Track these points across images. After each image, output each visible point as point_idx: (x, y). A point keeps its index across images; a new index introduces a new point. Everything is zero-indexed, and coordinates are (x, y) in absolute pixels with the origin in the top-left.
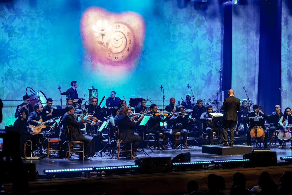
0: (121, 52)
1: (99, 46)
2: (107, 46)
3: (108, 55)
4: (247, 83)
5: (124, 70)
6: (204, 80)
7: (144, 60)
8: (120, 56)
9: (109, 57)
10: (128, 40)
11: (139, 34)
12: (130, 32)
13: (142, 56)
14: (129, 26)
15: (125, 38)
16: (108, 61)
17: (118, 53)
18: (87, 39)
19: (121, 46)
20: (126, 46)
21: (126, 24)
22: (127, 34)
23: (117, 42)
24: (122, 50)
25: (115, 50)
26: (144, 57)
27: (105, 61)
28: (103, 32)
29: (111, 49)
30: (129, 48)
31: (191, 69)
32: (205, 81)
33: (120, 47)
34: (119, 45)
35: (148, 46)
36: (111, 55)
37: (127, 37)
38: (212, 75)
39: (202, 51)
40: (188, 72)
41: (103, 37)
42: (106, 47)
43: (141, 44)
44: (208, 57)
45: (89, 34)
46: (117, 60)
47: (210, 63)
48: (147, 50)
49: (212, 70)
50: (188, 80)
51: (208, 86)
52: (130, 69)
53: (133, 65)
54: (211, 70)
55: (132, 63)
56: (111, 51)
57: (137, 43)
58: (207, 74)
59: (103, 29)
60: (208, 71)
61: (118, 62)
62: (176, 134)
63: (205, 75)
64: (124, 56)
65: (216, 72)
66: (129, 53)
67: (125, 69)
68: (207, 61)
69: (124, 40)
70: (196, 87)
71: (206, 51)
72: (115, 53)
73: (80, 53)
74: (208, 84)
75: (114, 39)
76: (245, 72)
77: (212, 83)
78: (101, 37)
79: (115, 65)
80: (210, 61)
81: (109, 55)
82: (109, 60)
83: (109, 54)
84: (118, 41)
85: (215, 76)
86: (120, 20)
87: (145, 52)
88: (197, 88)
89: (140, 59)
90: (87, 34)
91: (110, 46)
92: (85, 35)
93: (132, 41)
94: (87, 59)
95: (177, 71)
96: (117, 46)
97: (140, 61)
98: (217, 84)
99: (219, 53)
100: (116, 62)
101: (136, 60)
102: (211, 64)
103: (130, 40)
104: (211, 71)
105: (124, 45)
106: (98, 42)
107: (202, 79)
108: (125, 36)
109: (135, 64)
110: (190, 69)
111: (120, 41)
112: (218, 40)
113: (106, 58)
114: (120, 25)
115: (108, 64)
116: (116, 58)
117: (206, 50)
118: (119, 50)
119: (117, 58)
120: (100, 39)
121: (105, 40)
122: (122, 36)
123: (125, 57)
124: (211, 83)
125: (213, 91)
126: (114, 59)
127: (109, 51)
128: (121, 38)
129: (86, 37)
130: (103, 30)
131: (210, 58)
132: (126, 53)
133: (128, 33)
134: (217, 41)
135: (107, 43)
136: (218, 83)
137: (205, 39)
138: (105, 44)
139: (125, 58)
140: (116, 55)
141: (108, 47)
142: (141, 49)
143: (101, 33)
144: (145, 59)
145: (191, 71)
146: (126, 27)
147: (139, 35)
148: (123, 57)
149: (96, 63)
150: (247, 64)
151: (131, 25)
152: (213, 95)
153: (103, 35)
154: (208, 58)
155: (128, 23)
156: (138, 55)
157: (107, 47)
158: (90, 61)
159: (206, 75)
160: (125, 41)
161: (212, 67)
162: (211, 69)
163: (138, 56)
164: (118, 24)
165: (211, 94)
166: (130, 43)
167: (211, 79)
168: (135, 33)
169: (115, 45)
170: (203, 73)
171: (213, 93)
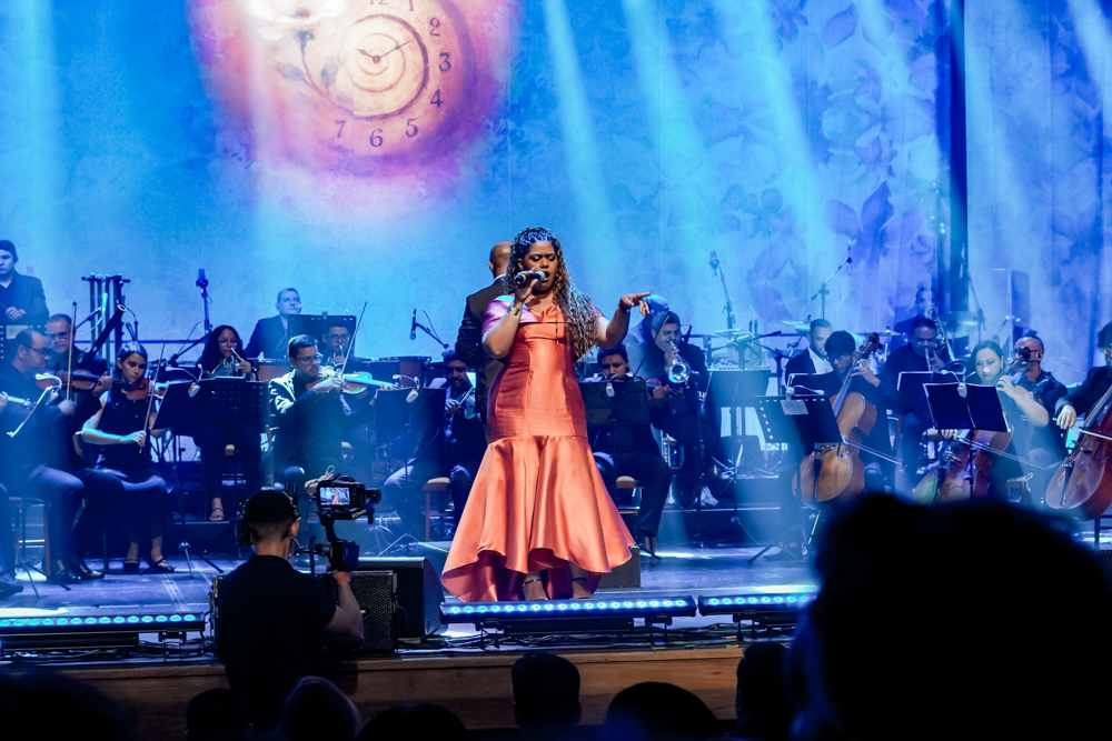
0: (401, 111)
1: (285, 89)
2: (327, 86)
3: (335, 129)
4: (1054, 239)
5: (420, 195)
6: (847, 232)
7: (523, 146)
8: (395, 132)
9: (339, 135)
10: (433, 53)
11: (490, 24)
12: (443, 17)
13: (511, 125)
15: (415, 44)
16: (335, 154)
17: (385, 117)
18: (221, 56)
19: (397, 83)
20: (423, 85)
22: (426, 25)
23: (374, 68)
24: (403, 105)
25: (366, 105)
26: (518, 134)
27: (317, 156)
28: (303, 23)
29: (350, 101)
30: (438, 92)
31: (776, 184)
32: (852, 238)
33: (391, 87)
34: (389, 77)
35: (542, 79)
36: (350, 126)
37: (426, 40)
38: (888, 210)
39: (831, 93)
40: (759, 195)
41: (303, 47)
42: (321, 93)
43: (502, 72)
44: (865, 120)
45: (232, 34)
46: (377, 151)
47: (881, 151)
48: (535, 97)
49: (891, 183)
50: (761, 233)
51: (873, 261)
52: (449, 192)
53: (466, 172)
54: (885, 183)
55: (458, 161)
56: (349, 107)
57: (480, 67)
58: (866, 204)
59: (305, 6)
60: (869, 188)
61: (387, 159)
62: (425, 488)
63: (851, 210)
64: (416, 130)
66: (443, 113)
67: (423, 190)
68: (863, 141)
69: (414, 57)
71: (855, 94)
72: (370, 118)
73: (191, 120)
74: (868, 250)
75: (363, 52)
76: (1039, 185)
77: (893, 246)
78: (296, 46)
79: (369, 174)
80: (877, 141)
81: (339, 126)
82: (340, 149)
83: (337, 122)
84: (383, 60)
85: (905, 215)
87: (522, 110)
89: (497, 140)
90: (220, 37)
91: (342, 84)
92: (215, 42)
93: (456, 59)
94: (226, 151)
96: (379, 83)
97: (499, 150)
98: (919, 254)
99: (928, 101)
100: (374, 158)
101: (480, 147)
102: (885, 154)
103: (442, 55)
104: (884, 191)
105: (416, 77)
106: (279, 69)
107: (838, 231)
108: (416, 35)
109: (476, 167)
110: (767, 183)
111: (392, 63)
112: (919, 40)
113: (323, 142)
115: (334, 169)
116: (377, 141)
117: (852, 91)
118: (391, 102)
119: (381, 139)
120: (292, 55)
121: (318, 55)
122: (401, 35)
123: (419, 135)
124: (888, 250)
125: (898, 284)
126: (363, 148)
127: (340, 107)
128: (398, 48)
129: (218, 50)
130: (304, 14)
131: (879, 127)
132: (423, 115)
133: (435, 23)
134: (912, 44)
135: (324, 73)
137: (845, 38)
138: (317, 80)
139: (419, 140)
140: (374, 126)
141: (331, 89)
142: (501, 93)
143: (292, 29)
144: (522, 141)
145: (775, 190)
147: (490, 29)
148: (411, 132)
150: (1049, 147)
153: (304, 36)
154: (868, 128)
156: (491, 124)
157: (324, 90)
158: (244, 158)
159: (858, 208)
160: (420, 58)
161: (890, 171)
162: (882, 180)
163: (488, 127)
165: (890, 299)
166: (446, 68)
167: (888, 231)
168: (471, 23)
169: (365, 82)
170: (844, 202)
171: (898, 296)
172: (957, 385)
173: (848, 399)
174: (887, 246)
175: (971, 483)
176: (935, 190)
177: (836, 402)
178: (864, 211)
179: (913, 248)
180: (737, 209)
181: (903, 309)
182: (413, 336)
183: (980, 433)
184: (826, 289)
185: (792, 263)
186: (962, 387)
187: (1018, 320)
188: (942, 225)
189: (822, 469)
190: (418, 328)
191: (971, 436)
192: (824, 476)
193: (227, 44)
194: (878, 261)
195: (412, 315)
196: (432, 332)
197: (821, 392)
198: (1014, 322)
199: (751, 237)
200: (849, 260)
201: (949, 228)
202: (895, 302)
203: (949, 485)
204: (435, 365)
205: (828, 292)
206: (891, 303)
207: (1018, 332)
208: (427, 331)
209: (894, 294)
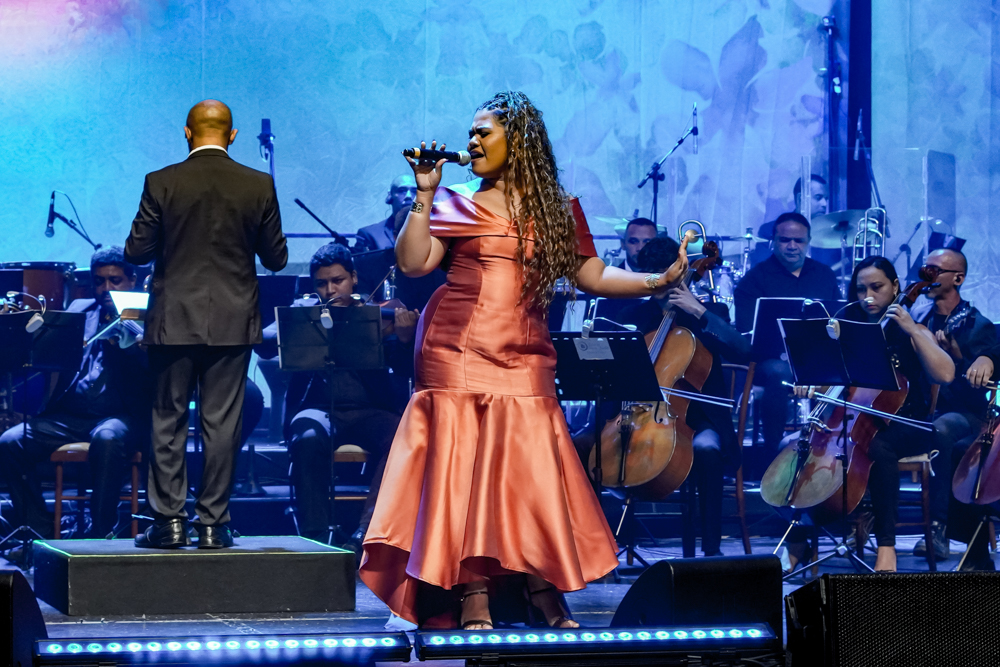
6: (696, 88)
31: (596, 16)
32: (706, 98)
38: (758, 56)
40: (571, 32)
49: (763, 18)
50: (573, 87)
51: (734, 132)
52: (115, 19)
54: (754, 19)
58: (725, 48)
60: (733, 24)
63: (704, 57)
65: (796, 31)
70: (638, 138)
74: (728, 116)
77: (765, 110)
85: (784, 65)
88: (643, 145)
95: (485, 26)
98: (804, 122)
104: (752, 29)
107: (685, 87)
110: (582, 13)
124: (757, 115)
125: (772, 165)
136: (809, 115)
145: (594, 25)
152: (775, 196)
159: (714, 56)
162: (751, 13)
165: (758, 187)
167: (758, 87)
170: (694, 44)
171: (770, 183)
172: (826, 322)
173: (671, 339)
174: (756, 110)
175: (845, 464)
176: (827, 29)
177: (653, 343)
178: (722, 58)
179: (794, 114)
180: (539, 51)
181: (778, 202)
182: (50, 232)
183: (859, 392)
184: (660, 172)
185: (616, 132)
186: (834, 324)
187: (938, 222)
188: (836, 80)
189: (633, 440)
190: (57, 220)
191: (845, 395)
192: (634, 450)
194: (743, 131)
195: (49, 201)
196: (78, 227)
197: (632, 327)
198: (930, 225)
199: (559, 92)
200: (695, 131)
201: (846, 85)
202: (766, 192)
203: (813, 465)
204: (81, 275)
205: (662, 177)
206: (761, 193)
207: (936, 241)
208: (71, 224)
209: (766, 180)
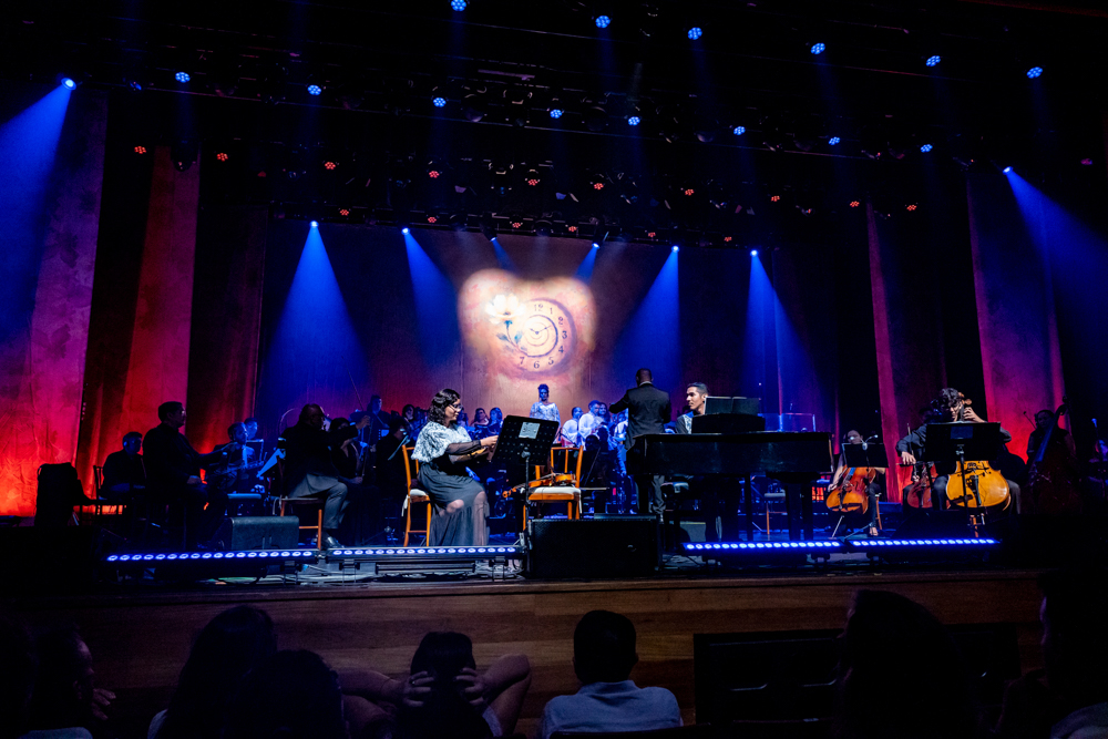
0: (547, 354)
1: (500, 344)
2: (517, 343)
3: (519, 361)
7: (595, 369)
8: (544, 363)
9: (521, 363)
10: (560, 331)
11: (583, 320)
12: (564, 317)
13: (591, 361)
14: (561, 306)
15: (553, 327)
16: (519, 371)
17: (540, 356)
18: (475, 330)
19: (545, 343)
20: (556, 344)
21: (554, 302)
22: (557, 320)
23: (536, 336)
24: (547, 352)
25: (532, 351)
27: (512, 371)
28: (507, 318)
29: (526, 349)
30: (562, 347)
33: (543, 344)
34: (542, 341)
35: (603, 343)
36: (526, 358)
37: (557, 325)
41: (508, 327)
42: (515, 346)
43: (587, 339)
45: (479, 321)
46: (537, 370)
48: (600, 349)
52: (566, 387)
53: (572, 379)
55: (569, 375)
56: (526, 352)
57: (578, 337)
59: (509, 311)
61: (541, 373)
64: (553, 362)
66: (563, 355)
69: (552, 332)
72: (534, 356)
75: (532, 330)
78: (505, 326)
79: (533, 379)
81: (521, 359)
82: (522, 368)
84: (540, 333)
86: (543, 295)
89: (585, 367)
90: (474, 322)
91: (523, 343)
92: (473, 324)
93: (569, 333)
94: (475, 369)
96: (538, 342)
97: (586, 371)
100: (536, 373)
101: (578, 369)
103: (563, 332)
105: (553, 341)
106: (498, 336)
108: (553, 324)
109: (576, 377)
111: (544, 334)
113: (515, 365)
114: (543, 303)
115: (519, 377)
118: (543, 350)
119: (538, 365)
120: (503, 330)
121: (513, 331)
122: (548, 323)
123: (554, 364)
126: (531, 368)
127: (522, 352)
128: (546, 328)
130: (508, 313)
132: (556, 357)
133: (561, 319)
135: (516, 338)
138: (513, 340)
139: (554, 366)
140: (535, 360)
141: (519, 344)
142: (587, 348)
143: (503, 320)
146: (555, 308)
147: (583, 322)
148: (551, 363)
149: (495, 374)
151: (565, 305)
153: (508, 323)
155: (559, 300)
158: (483, 372)
160: (554, 333)
163: (581, 361)
164: (538, 303)
166: (565, 337)
168: (575, 319)
169: (533, 342)
193: (476, 325)
